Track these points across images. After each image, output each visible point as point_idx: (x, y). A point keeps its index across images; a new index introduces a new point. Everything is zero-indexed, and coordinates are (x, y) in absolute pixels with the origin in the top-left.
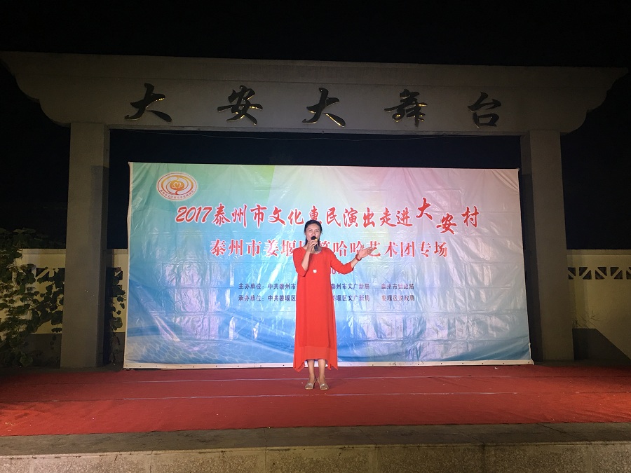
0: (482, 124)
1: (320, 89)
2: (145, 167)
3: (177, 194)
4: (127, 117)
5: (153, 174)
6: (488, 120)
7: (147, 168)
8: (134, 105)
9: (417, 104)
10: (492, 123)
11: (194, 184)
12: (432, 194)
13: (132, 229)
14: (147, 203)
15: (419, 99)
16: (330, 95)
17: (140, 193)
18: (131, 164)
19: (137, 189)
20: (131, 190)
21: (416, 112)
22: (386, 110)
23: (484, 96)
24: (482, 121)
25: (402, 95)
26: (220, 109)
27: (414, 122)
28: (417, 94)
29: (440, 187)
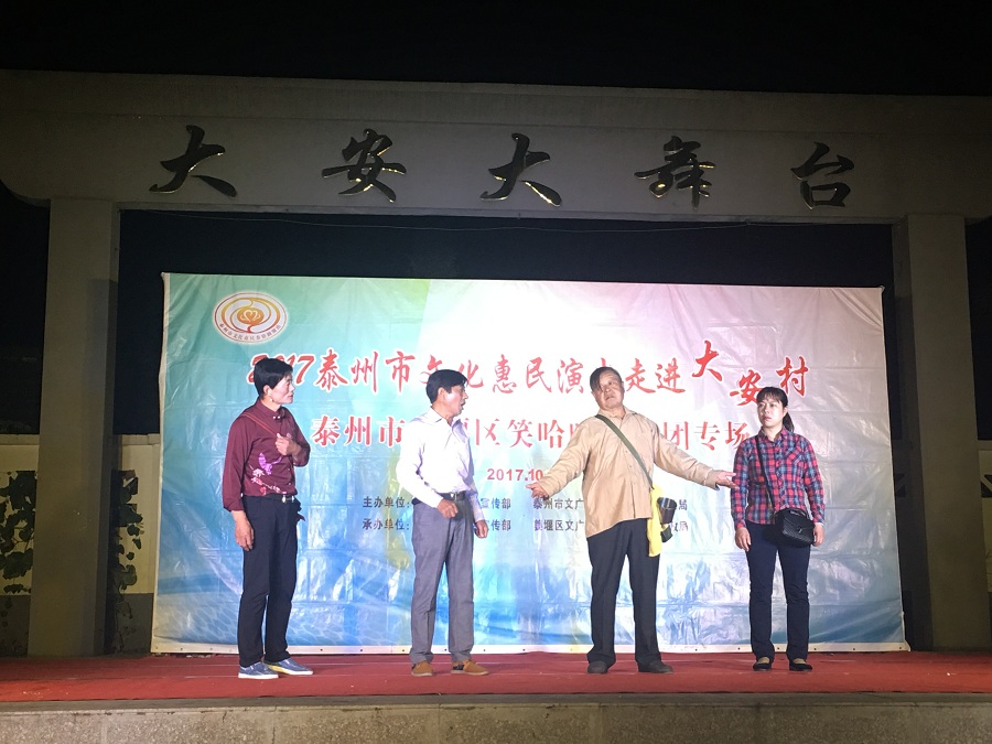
0: (818, 203)
1: (514, 136)
2: (191, 283)
3: (249, 332)
4: (154, 188)
5: (205, 294)
6: (829, 195)
7: (196, 283)
8: (167, 165)
9: (696, 163)
10: (837, 201)
11: (282, 314)
12: (721, 335)
13: (168, 395)
14: (195, 348)
15: (700, 154)
16: (533, 148)
17: (183, 329)
18: (167, 277)
19: (177, 322)
20: (166, 323)
21: (695, 179)
22: (639, 174)
23: (822, 150)
24: (817, 196)
25: (668, 147)
26: (328, 172)
27: (690, 198)
28: (696, 145)
29: (735, 320)
